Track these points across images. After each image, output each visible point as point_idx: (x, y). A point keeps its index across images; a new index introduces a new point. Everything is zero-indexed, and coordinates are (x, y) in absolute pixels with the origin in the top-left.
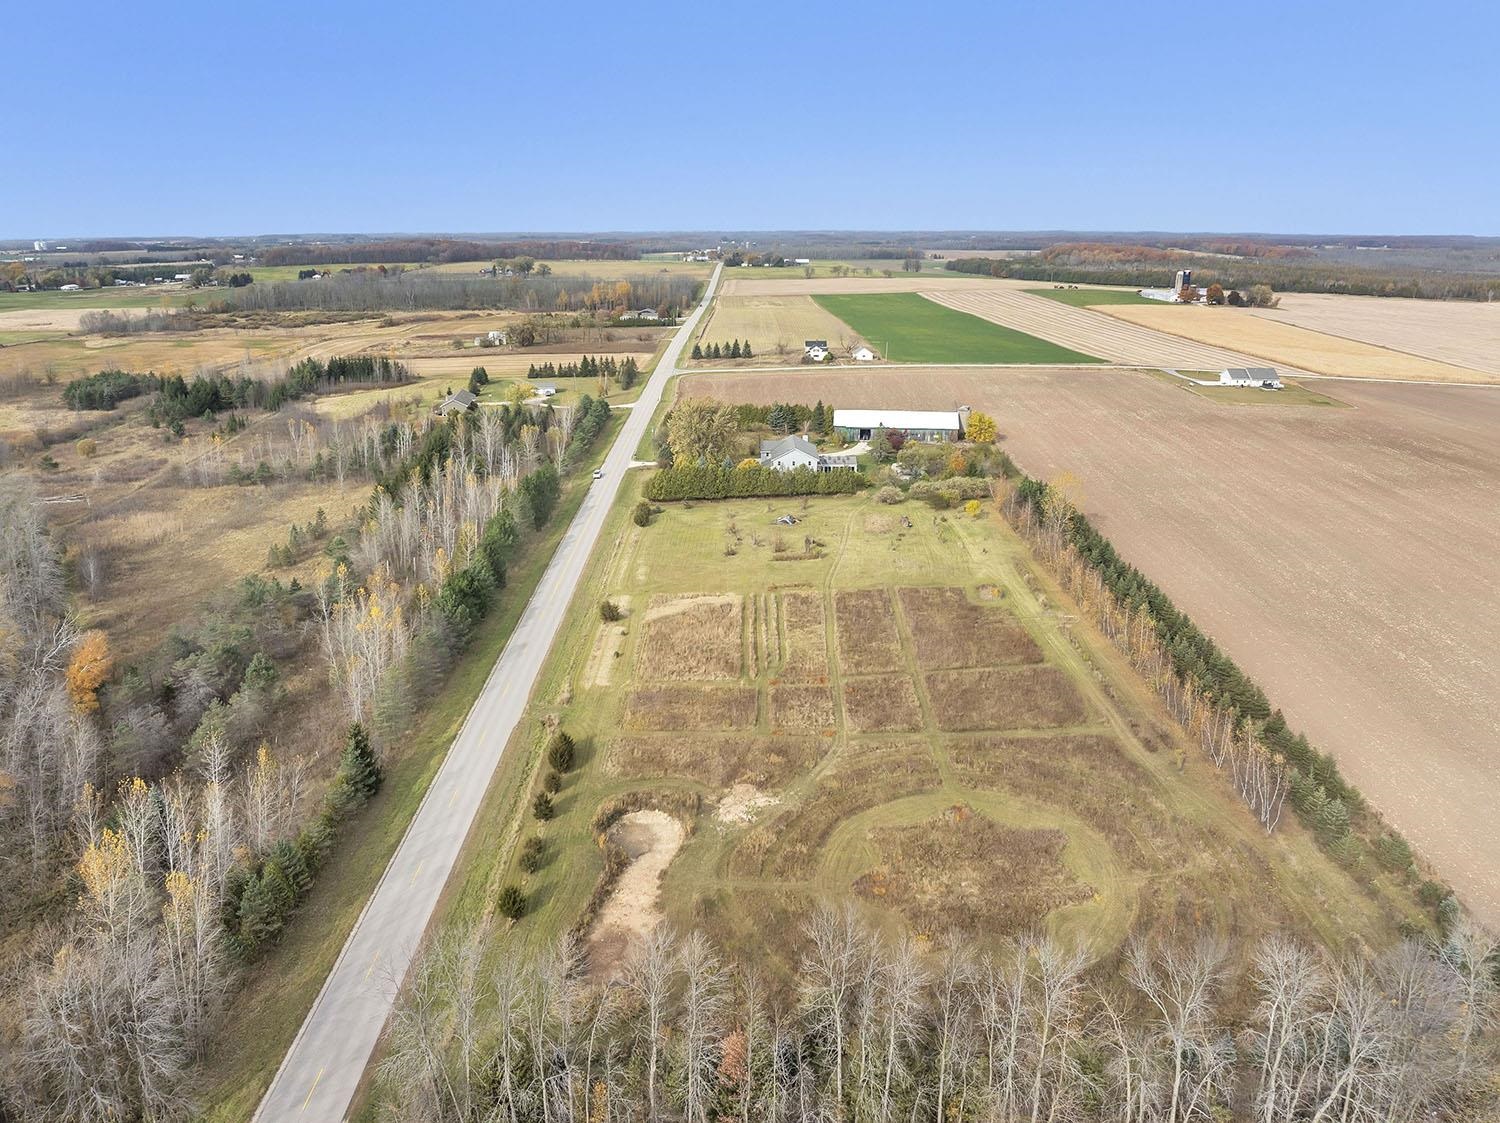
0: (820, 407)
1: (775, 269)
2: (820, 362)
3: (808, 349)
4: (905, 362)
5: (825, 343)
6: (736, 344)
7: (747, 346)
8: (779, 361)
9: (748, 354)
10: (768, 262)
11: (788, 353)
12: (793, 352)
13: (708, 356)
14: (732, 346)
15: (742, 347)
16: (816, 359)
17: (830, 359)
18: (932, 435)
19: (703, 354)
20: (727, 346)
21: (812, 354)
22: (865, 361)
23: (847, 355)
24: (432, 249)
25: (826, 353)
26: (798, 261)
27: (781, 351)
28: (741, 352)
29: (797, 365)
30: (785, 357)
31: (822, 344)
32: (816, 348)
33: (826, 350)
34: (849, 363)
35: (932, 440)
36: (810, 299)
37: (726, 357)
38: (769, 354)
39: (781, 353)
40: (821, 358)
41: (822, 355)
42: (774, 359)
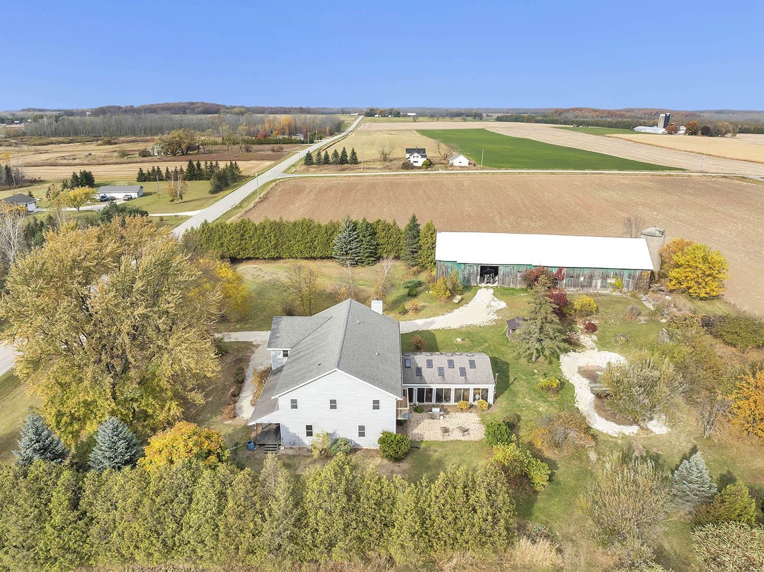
0: (414, 226)
1: (395, 118)
2: (419, 168)
3: (408, 155)
4: (500, 168)
5: (423, 151)
6: (344, 152)
7: (354, 153)
8: (382, 166)
9: (355, 161)
10: (391, 115)
11: (391, 161)
12: (395, 159)
13: (319, 163)
14: (340, 153)
15: (349, 153)
16: (415, 164)
17: (429, 164)
18: (605, 277)
19: (314, 160)
20: (336, 154)
21: (412, 160)
22: (462, 167)
23: (444, 161)
24: (192, 106)
25: (425, 159)
26: (409, 114)
27: (385, 158)
28: (348, 159)
29: (397, 169)
30: (388, 164)
31: (422, 152)
32: (416, 154)
33: (425, 156)
34: (446, 168)
35: (604, 286)
36: (415, 132)
37: (335, 163)
38: (374, 161)
39: (385, 160)
40: (420, 164)
41: (421, 161)
42: (378, 165)
